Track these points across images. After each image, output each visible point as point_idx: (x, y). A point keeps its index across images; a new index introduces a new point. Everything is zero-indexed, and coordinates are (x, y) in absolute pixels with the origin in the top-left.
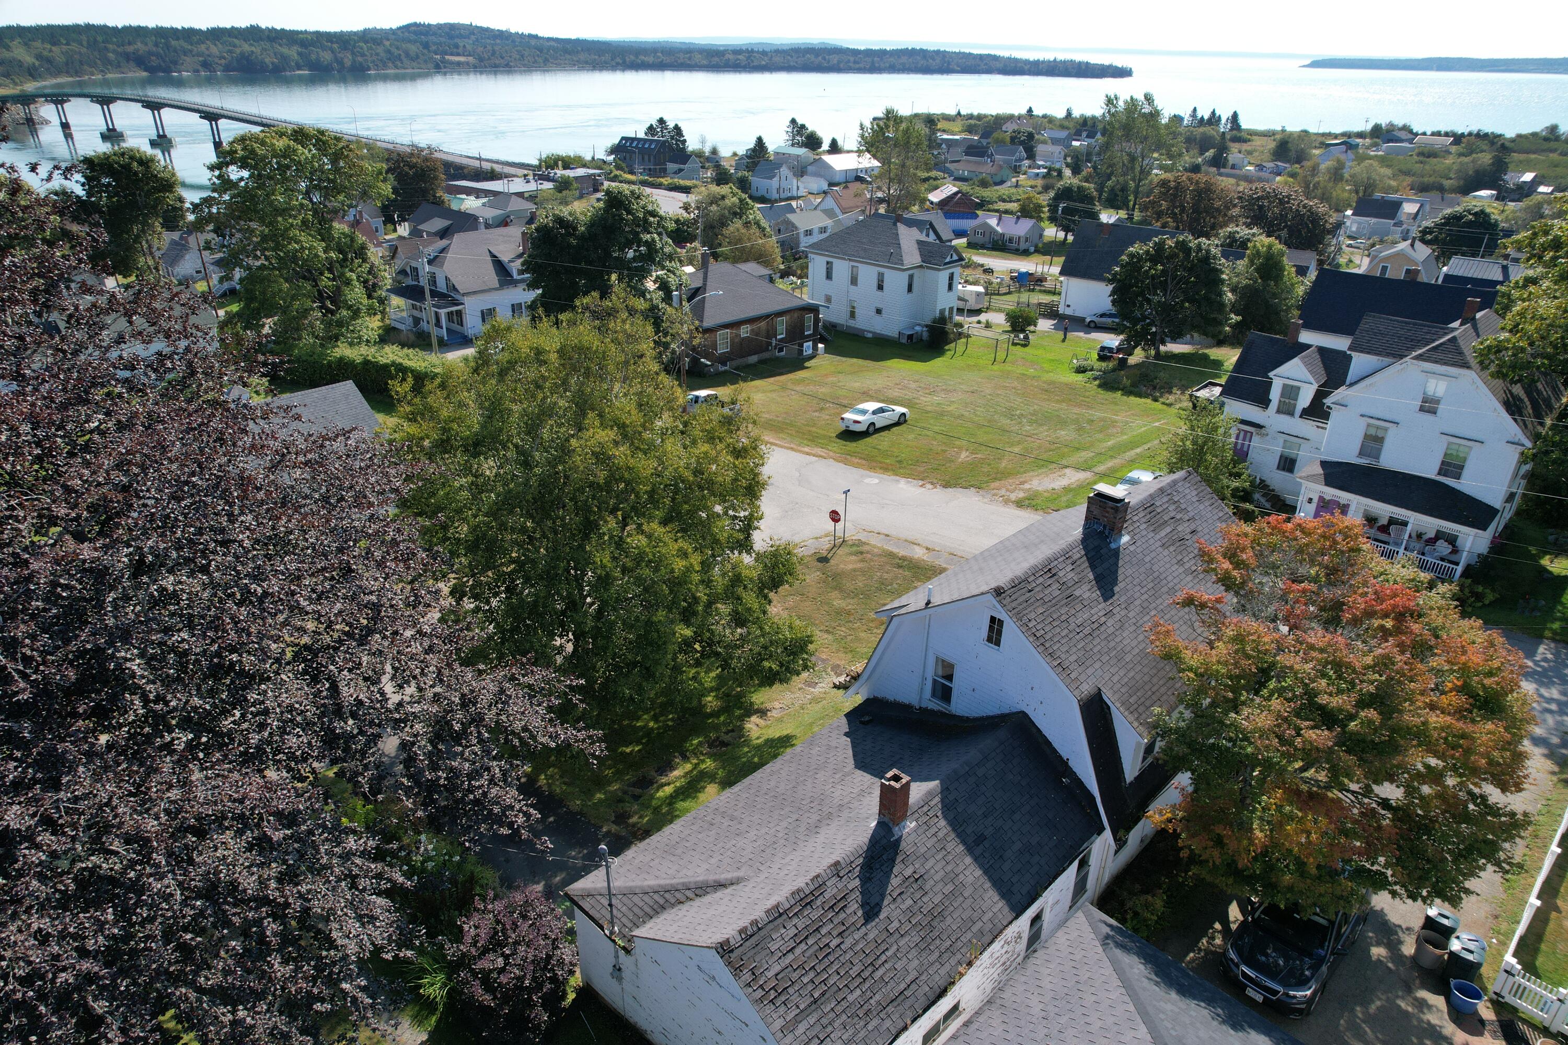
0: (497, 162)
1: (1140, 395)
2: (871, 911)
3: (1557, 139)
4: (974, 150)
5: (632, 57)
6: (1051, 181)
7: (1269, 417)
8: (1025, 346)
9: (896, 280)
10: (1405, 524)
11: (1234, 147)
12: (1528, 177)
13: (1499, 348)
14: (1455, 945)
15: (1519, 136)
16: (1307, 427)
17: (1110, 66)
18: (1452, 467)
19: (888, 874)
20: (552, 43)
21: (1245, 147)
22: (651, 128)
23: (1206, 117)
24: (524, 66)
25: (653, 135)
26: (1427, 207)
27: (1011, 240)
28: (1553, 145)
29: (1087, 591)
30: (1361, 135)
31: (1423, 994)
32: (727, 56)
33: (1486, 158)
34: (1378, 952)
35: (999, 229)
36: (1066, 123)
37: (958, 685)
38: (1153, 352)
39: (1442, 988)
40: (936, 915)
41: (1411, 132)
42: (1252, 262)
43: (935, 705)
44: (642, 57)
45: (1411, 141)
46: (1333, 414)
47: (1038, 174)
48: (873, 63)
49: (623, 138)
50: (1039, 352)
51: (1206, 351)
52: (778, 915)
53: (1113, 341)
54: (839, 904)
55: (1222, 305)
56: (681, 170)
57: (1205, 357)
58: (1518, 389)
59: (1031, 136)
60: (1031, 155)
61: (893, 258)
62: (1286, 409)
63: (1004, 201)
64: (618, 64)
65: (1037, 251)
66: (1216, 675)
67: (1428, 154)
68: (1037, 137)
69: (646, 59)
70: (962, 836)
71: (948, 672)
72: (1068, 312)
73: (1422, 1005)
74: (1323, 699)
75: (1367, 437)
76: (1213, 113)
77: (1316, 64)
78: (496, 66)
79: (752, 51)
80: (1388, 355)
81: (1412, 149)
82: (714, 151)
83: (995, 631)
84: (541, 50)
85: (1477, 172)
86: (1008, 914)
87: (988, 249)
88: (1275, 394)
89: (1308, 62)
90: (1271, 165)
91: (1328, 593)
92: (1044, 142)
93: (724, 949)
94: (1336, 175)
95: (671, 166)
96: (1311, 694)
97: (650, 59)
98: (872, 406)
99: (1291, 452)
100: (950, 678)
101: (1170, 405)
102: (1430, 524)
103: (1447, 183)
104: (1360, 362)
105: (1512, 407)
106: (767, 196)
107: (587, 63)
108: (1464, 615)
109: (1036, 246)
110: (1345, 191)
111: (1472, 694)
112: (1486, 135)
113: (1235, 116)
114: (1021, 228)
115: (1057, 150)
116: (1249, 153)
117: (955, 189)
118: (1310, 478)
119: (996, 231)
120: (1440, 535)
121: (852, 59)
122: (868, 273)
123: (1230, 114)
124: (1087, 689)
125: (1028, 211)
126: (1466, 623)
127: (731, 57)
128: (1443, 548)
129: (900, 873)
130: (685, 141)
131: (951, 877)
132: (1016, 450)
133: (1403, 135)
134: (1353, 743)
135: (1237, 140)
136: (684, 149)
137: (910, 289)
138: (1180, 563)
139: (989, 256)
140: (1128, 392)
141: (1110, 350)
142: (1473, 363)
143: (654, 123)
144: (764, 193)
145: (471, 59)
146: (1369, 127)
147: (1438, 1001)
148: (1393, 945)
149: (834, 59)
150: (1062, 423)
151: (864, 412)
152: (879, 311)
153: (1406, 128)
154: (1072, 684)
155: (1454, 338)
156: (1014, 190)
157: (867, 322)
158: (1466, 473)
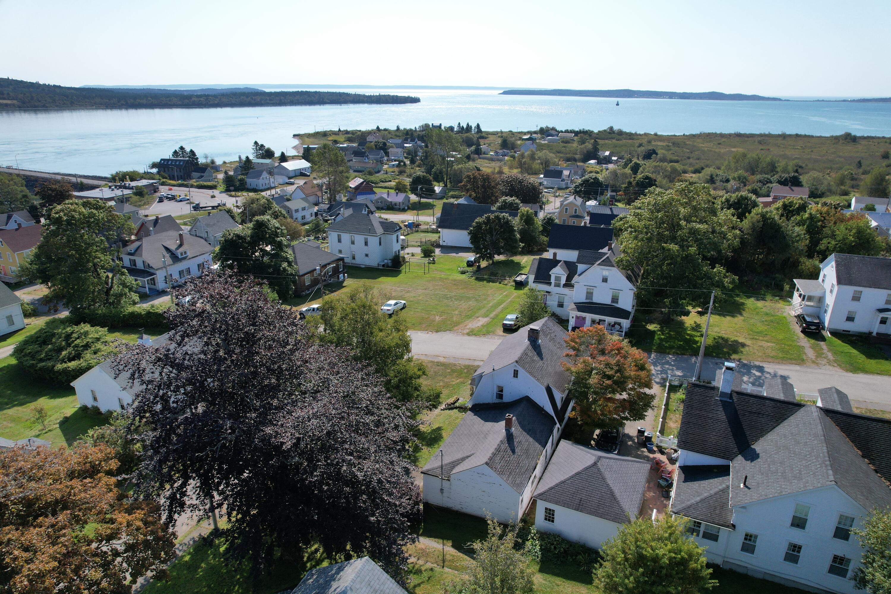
0: (81, 176)
1: (493, 282)
2: (513, 451)
3: (614, 132)
4: (358, 153)
5: (132, 101)
6: (402, 168)
7: (551, 288)
8: (434, 263)
9: (373, 241)
10: (605, 321)
11: (482, 141)
12: (607, 153)
13: (621, 261)
14: (646, 434)
15: (599, 132)
16: (566, 291)
17: (409, 97)
18: (615, 299)
19: (513, 442)
20: (72, 91)
21: (486, 141)
22: (175, 152)
23: (465, 127)
24: (57, 106)
25: (177, 156)
26: (573, 172)
27: (395, 204)
28: (613, 135)
29: (536, 358)
30: (535, 132)
31: (643, 449)
32: (193, 99)
33: (589, 145)
34: (630, 443)
35: (389, 200)
36: (398, 134)
37: (504, 393)
38: (491, 262)
39: (645, 446)
40: (527, 450)
41: (556, 130)
42: (521, 219)
43: (498, 401)
44: (138, 100)
45: (557, 136)
46: (575, 286)
47: (394, 165)
48: (281, 100)
49: (162, 160)
50: (441, 266)
51: (512, 258)
52: (494, 454)
53: (471, 257)
54: (505, 451)
55: (516, 240)
56: (202, 177)
57: (512, 261)
58: (629, 272)
59: (385, 144)
60: (387, 154)
61: (371, 231)
62: (557, 285)
63: (383, 182)
64: (122, 105)
65: (409, 208)
66: (581, 372)
67: (566, 142)
68: (388, 144)
69: (141, 101)
70: (525, 431)
71: (501, 390)
72: (445, 244)
73: (643, 452)
74: (607, 373)
75: (587, 293)
76: (468, 124)
77: (506, 93)
78: (35, 106)
79: (208, 95)
80: (589, 264)
81: (559, 140)
82: (213, 162)
83: (516, 374)
84: (67, 97)
85: (588, 152)
86: (542, 448)
87: (385, 210)
88: (553, 280)
89: (502, 92)
90: (501, 151)
91: (600, 347)
92: (392, 147)
93: (487, 463)
94: (532, 157)
95: (195, 174)
96: (604, 372)
97: (144, 101)
98: (392, 302)
99: (561, 301)
100: (502, 391)
101: (506, 285)
102: (612, 320)
103: (577, 157)
104: (581, 267)
105: (629, 278)
106: (257, 188)
107: (101, 104)
108: (632, 346)
109: (408, 206)
110: (536, 165)
111: (638, 366)
112: (587, 131)
113: (478, 126)
114: (399, 198)
115: (400, 150)
116: (489, 145)
117: (362, 180)
118: (572, 310)
119: (387, 201)
120: (615, 323)
121: (268, 98)
122: (359, 239)
123: (476, 125)
124: (546, 384)
125: (400, 188)
126: (633, 349)
127: (196, 99)
128: (617, 326)
129: (516, 441)
130: (197, 158)
131: (527, 441)
132: (457, 312)
133: (553, 132)
134: (615, 382)
135: (483, 138)
136: (197, 162)
137: (380, 244)
138: (555, 346)
139: (387, 213)
140: (489, 281)
141: (472, 261)
142: (615, 265)
143: (177, 149)
144: (255, 187)
145: (15, 102)
146: (538, 129)
147: (645, 450)
148: (633, 441)
149: (258, 99)
150: (469, 299)
151: (390, 305)
152: (367, 255)
153: (553, 129)
154: (542, 383)
155: (608, 257)
156: (386, 176)
157: (361, 260)
158: (619, 301)
